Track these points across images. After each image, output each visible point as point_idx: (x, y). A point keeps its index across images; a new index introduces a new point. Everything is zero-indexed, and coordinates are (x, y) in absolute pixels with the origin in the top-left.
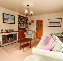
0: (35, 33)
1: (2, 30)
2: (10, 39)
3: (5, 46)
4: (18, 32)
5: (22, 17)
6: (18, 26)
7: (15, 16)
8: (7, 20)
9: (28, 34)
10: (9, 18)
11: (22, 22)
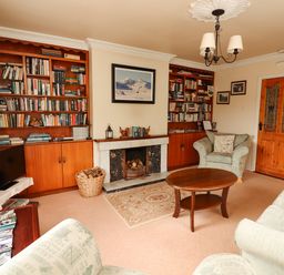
0: (251, 149)
1: (109, 129)
2: (134, 164)
3: (118, 190)
4: (166, 140)
5: (187, 69)
6: (169, 113)
7: (154, 71)
8: (127, 88)
9: (211, 150)
10: (134, 82)
11: (187, 95)
